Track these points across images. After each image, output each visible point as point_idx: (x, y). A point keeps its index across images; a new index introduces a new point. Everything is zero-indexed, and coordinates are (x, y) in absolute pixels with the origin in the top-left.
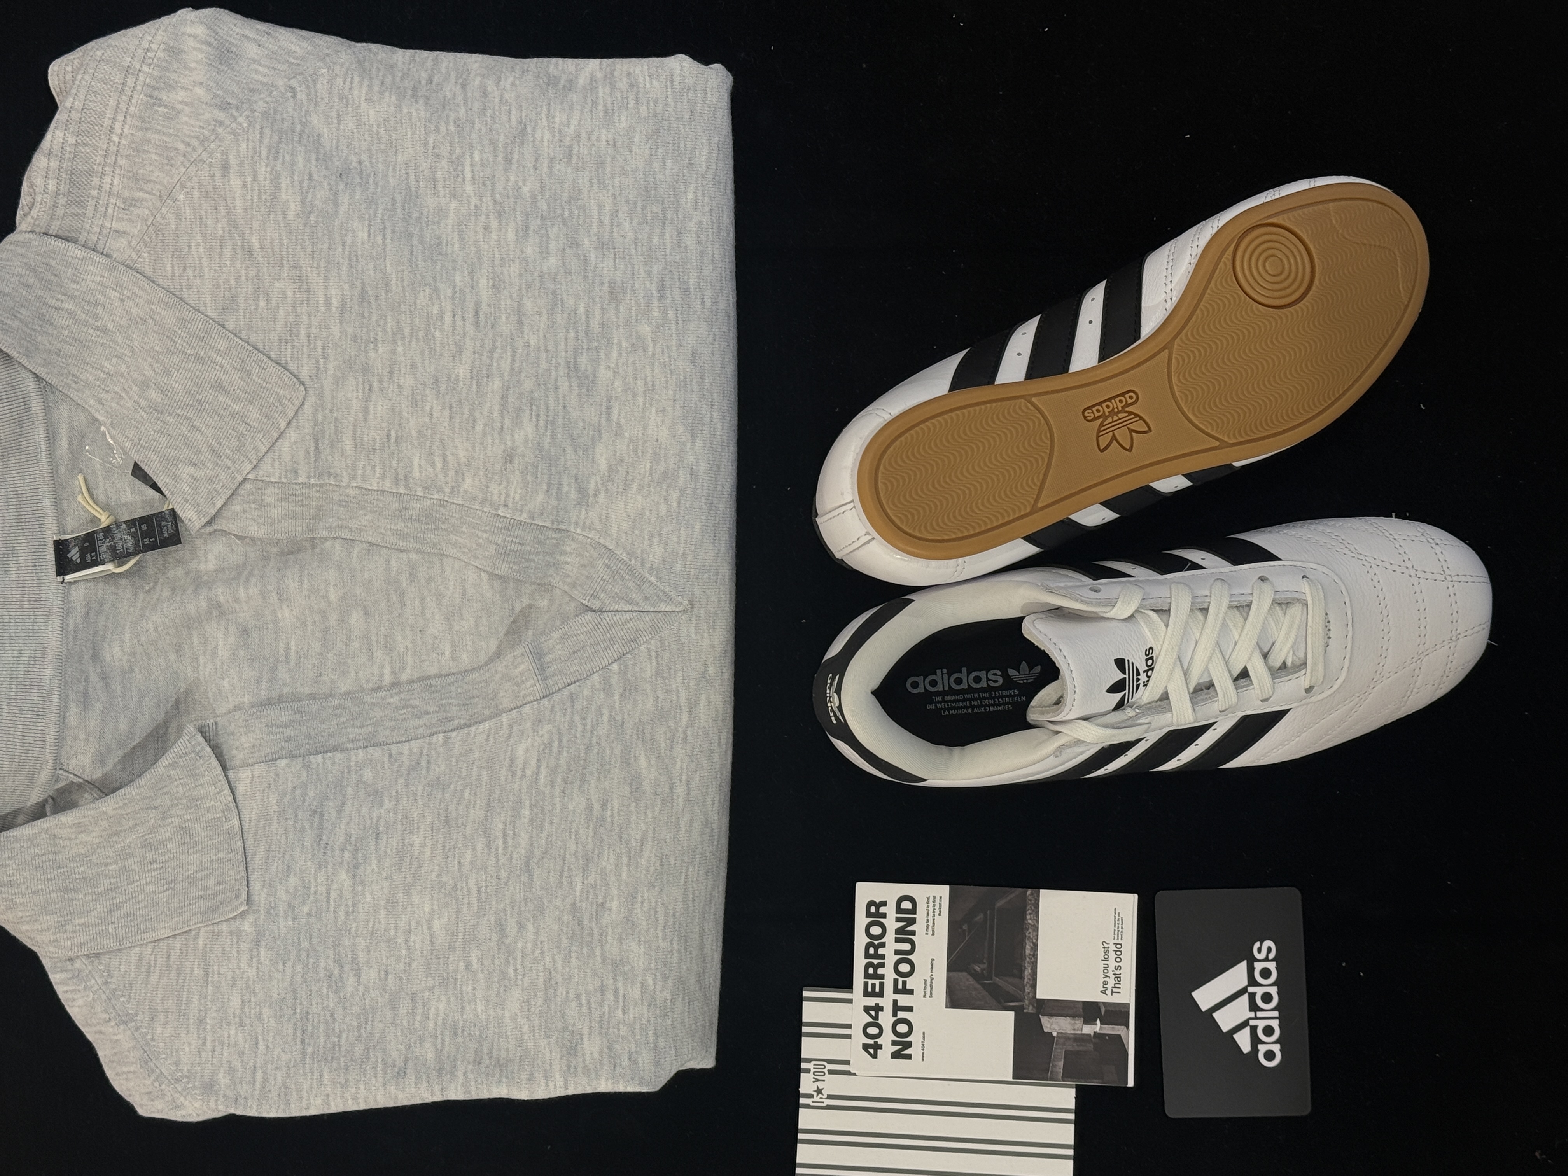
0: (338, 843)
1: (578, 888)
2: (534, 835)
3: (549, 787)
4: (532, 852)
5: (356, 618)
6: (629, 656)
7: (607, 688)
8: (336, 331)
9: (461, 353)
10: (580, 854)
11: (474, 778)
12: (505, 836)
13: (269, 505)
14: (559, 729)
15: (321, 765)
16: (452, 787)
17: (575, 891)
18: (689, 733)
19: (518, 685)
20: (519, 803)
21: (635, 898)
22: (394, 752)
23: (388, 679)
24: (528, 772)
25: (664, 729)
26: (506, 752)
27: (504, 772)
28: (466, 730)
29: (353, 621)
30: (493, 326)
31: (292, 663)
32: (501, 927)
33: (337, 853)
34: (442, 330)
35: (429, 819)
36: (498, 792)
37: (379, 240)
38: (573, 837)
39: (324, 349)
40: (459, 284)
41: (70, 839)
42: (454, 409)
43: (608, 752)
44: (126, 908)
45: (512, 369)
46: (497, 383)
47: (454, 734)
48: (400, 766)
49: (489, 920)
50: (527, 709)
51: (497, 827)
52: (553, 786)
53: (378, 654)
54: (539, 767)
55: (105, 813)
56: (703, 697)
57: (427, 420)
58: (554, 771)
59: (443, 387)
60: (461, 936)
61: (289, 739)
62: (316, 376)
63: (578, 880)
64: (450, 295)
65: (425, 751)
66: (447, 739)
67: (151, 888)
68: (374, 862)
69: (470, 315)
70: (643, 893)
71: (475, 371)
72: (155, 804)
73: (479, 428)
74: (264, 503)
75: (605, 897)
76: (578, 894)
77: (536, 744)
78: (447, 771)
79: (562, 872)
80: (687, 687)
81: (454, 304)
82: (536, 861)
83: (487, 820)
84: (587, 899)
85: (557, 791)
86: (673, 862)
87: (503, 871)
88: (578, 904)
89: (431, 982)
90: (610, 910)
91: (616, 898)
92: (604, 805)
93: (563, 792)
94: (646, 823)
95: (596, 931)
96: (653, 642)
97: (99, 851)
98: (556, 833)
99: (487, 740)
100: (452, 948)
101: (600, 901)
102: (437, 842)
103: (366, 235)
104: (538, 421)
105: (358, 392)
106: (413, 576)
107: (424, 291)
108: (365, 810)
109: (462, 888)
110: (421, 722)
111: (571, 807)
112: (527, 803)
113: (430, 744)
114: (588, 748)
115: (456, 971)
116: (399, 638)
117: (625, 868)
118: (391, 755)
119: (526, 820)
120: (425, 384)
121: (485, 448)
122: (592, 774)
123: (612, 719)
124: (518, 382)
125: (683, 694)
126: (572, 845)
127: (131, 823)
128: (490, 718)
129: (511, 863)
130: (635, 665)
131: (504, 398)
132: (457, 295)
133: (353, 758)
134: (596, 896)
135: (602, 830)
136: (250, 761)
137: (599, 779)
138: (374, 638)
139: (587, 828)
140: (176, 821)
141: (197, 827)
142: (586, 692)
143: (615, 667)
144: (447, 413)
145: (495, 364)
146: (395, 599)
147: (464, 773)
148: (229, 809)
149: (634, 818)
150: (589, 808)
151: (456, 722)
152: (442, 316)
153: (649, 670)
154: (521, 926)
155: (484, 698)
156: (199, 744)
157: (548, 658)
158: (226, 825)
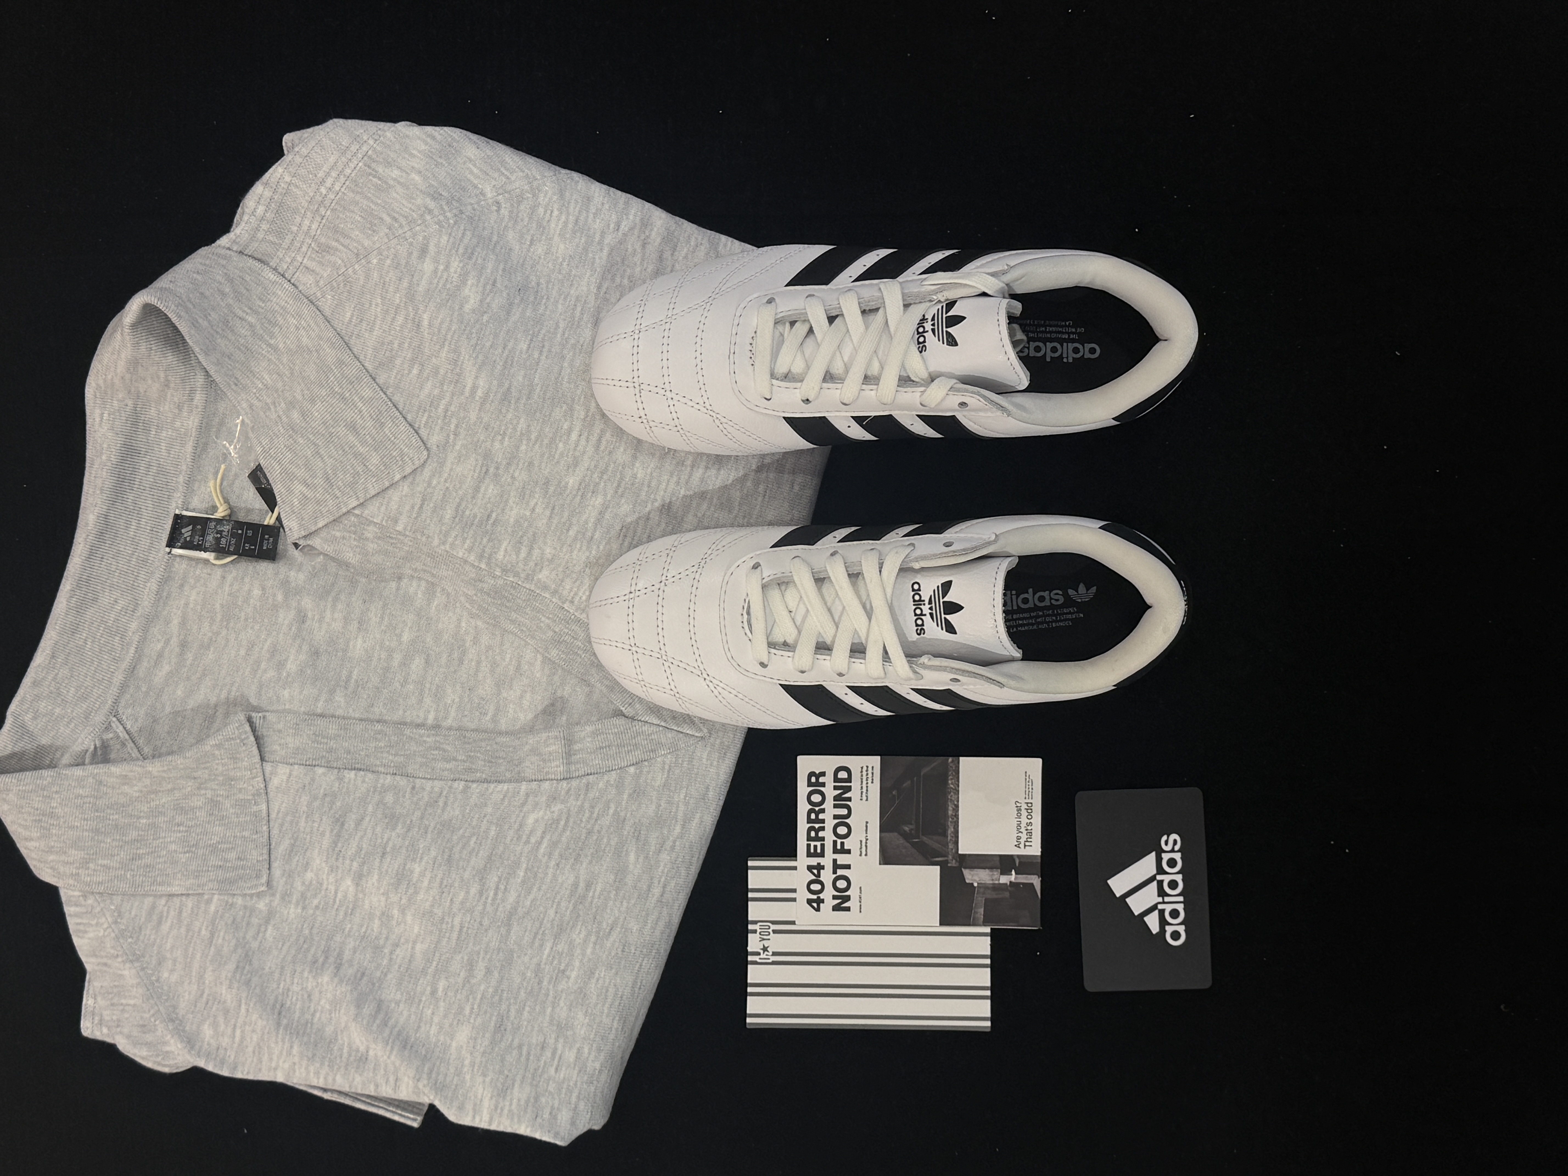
0: (349, 853)
1: (546, 952)
2: (523, 895)
3: (546, 857)
4: (516, 910)
5: (417, 664)
6: (646, 763)
7: (619, 786)
8: (473, 416)
9: (576, 466)
10: (556, 923)
11: (482, 830)
12: (497, 888)
13: (367, 539)
14: (569, 810)
15: (352, 781)
16: (461, 831)
17: (543, 954)
18: (677, 843)
19: (544, 761)
20: (517, 864)
21: (593, 974)
22: (417, 786)
23: (430, 720)
24: (533, 840)
25: (657, 834)
26: (518, 816)
27: (511, 833)
28: (485, 785)
29: (413, 666)
30: (610, 453)
31: (350, 689)
32: (471, 966)
33: (348, 862)
34: (566, 443)
35: (433, 853)
36: (501, 849)
38: (555, 906)
39: (457, 426)
41: (113, 788)
42: (556, 511)
43: (605, 840)
44: (147, 860)
45: (616, 492)
46: (599, 500)
47: (474, 785)
48: (419, 799)
49: (462, 958)
50: (546, 785)
51: (492, 880)
52: (549, 858)
53: (428, 700)
54: (542, 838)
55: (150, 773)
56: (698, 816)
57: (528, 514)
58: (554, 844)
59: (552, 489)
60: (435, 963)
61: (330, 751)
62: (443, 447)
63: (549, 945)
65: (445, 793)
66: (466, 788)
67: (173, 847)
68: (376, 877)
70: (601, 972)
71: (583, 485)
72: (195, 774)
73: (572, 533)
74: (363, 537)
75: (567, 965)
76: (545, 957)
77: (546, 818)
78: (460, 817)
79: (536, 934)
80: (687, 804)
82: (517, 917)
83: (485, 870)
84: (552, 963)
85: (552, 863)
86: (633, 951)
87: (486, 919)
88: (543, 966)
89: (398, 997)
90: (569, 978)
91: (576, 969)
92: (588, 886)
93: (558, 865)
94: (620, 911)
95: (551, 993)
96: (669, 756)
97: (136, 803)
98: (541, 899)
99: (503, 800)
100: (424, 972)
101: (562, 968)
102: (436, 876)
104: (624, 541)
105: (474, 471)
106: (476, 640)
108: (379, 829)
109: (447, 923)
110: (448, 766)
111: (560, 880)
112: (524, 866)
113: (450, 787)
114: (590, 833)
115: (423, 993)
116: (450, 690)
117: (591, 945)
118: (413, 788)
119: (519, 880)
120: (537, 482)
121: (572, 552)
122: (586, 857)
123: (616, 813)
124: (618, 504)
125: (682, 808)
126: (552, 912)
127: (169, 786)
128: (510, 781)
129: (495, 914)
130: (649, 772)
131: (601, 513)
133: (381, 781)
134: (560, 963)
135: (581, 907)
136: (292, 761)
137: (591, 862)
138: (428, 685)
139: (569, 902)
140: (209, 794)
141: (227, 804)
142: (601, 785)
143: (632, 770)
144: (548, 513)
145: (602, 484)
146: (456, 655)
147: (474, 823)
148: (259, 795)
149: (611, 903)
150: (576, 885)
151: (478, 775)
152: (570, 431)
153: (660, 780)
154: (488, 971)
155: (509, 762)
156: (246, 733)
157: (577, 747)
158: (255, 808)
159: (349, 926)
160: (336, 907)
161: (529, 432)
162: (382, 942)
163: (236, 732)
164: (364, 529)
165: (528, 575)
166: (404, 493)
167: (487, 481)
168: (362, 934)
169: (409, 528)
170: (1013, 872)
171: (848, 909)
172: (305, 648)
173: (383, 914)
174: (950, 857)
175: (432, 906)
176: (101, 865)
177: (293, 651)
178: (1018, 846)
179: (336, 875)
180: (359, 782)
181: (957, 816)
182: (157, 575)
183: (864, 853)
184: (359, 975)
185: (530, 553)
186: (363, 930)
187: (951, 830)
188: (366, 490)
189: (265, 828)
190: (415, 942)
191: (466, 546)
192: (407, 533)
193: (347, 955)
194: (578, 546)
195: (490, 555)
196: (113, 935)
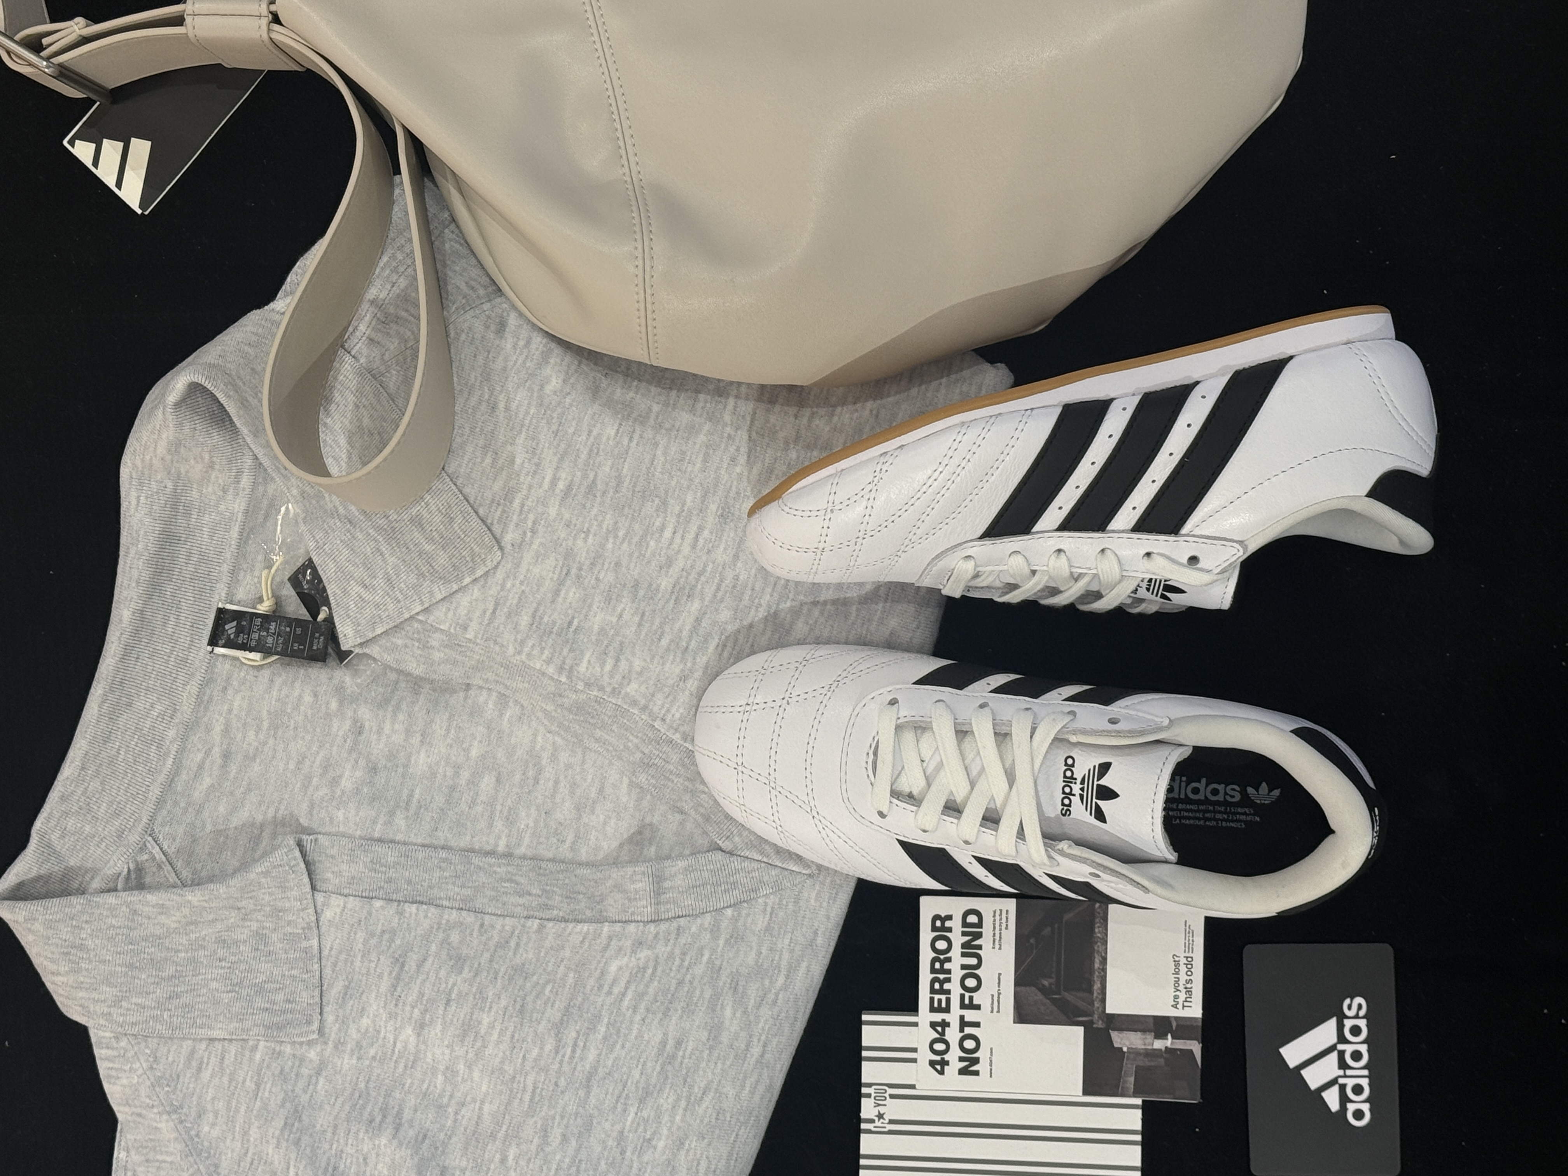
0: (410, 999)
1: (630, 1119)
2: (604, 1053)
3: (631, 1010)
4: (596, 1070)
5: (487, 783)
6: (745, 905)
7: (715, 930)
8: (552, 512)
9: (670, 566)
10: (641, 1086)
11: (558, 976)
12: (575, 1045)
13: (432, 648)
14: (657, 957)
15: (413, 916)
16: (535, 978)
17: (626, 1120)
18: (780, 996)
19: (629, 900)
20: (598, 1017)
21: (683, 1144)
22: (486, 923)
23: (501, 848)
24: (616, 990)
25: (758, 985)
26: (599, 962)
27: (592, 982)
28: (563, 925)
29: (483, 786)
30: (709, 551)
31: (412, 811)
32: (545, 1132)
33: (408, 1008)
34: (658, 541)
35: (503, 1003)
36: (580, 999)
37: (625, 441)
38: (640, 1067)
39: (534, 523)
40: (689, 503)
41: (149, 918)
42: (645, 618)
43: (698, 992)
44: (186, 999)
45: (715, 596)
46: (696, 605)
47: (551, 924)
48: (488, 939)
49: (536, 1123)
50: (632, 927)
51: (570, 1035)
52: (634, 1011)
53: (499, 825)
54: (626, 988)
55: (189, 902)
56: (804, 964)
57: (614, 620)
58: (641, 996)
59: (641, 593)
60: (504, 1128)
61: (389, 881)
62: (519, 546)
63: (632, 1110)
64: (677, 513)
65: (517, 932)
66: (542, 927)
67: (214, 985)
68: (439, 1027)
69: (690, 537)
70: (691, 1141)
71: (677, 588)
72: (240, 905)
73: (664, 642)
74: (429, 645)
75: (654, 1133)
76: (628, 1123)
77: (631, 965)
78: (534, 960)
79: (619, 1097)
80: (792, 951)
81: (678, 522)
82: (597, 1079)
83: (562, 1024)
84: (636, 1131)
85: (638, 1018)
86: (728, 1119)
87: (563, 1079)
88: (626, 1133)
89: (464, 1163)
90: (655, 1148)
91: (664, 1138)
92: (679, 1043)
93: (643, 1020)
94: (713, 1074)
95: (635, 1165)
96: (772, 897)
97: (174, 935)
98: (625, 1058)
99: (582, 942)
100: (493, 1136)
101: (648, 1137)
102: (506, 1028)
103: (613, 433)
104: (723, 650)
105: (554, 573)
106: (554, 758)
107: (653, 501)
108: (442, 973)
109: (519, 1082)
110: (521, 901)
111: (646, 1037)
112: (606, 1020)
113: (523, 926)
114: (680, 983)
115: (491, 1161)
116: (524, 814)
117: (681, 1111)
118: (482, 925)
119: (600, 1037)
120: (625, 585)
121: (663, 664)
122: (676, 1010)
123: (711, 961)
124: (717, 610)
125: (786, 956)
126: (636, 1074)
127: (211, 917)
128: (590, 921)
129: (573, 1074)
130: (748, 915)
131: (698, 620)
132: (684, 514)
133: (446, 917)
134: (645, 1131)
135: (669, 1068)
136: (346, 891)
137: (681, 1017)
138: (499, 807)
139: (656, 1062)
140: (255, 926)
141: (274, 937)
142: (694, 929)
143: (729, 912)
144: (637, 619)
145: (699, 587)
146: (531, 773)
147: (550, 969)
148: (310, 928)
149: (703, 1065)
150: (664, 1043)
151: (555, 912)
152: (662, 529)
153: (761, 922)
154: (565, 1138)
155: (589, 898)
156: (295, 859)
157: (667, 884)
158: (304, 944)
159: (409, 1081)
160: (394, 1058)
161: (616, 528)
162: (445, 1100)
163: (285, 857)
164: (429, 636)
165: (614, 689)
166: (474, 597)
167: (568, 582)
168: (424, 1090)
169: (480, 636)
170: (1169, 1036)
171: (976, 1073)
172: (362, 763)
173: (447, 1068)
174: (1096, 1016)
175: (502, 1062)
176: (135, 1004)
177: (349, 766)
178: (1175, 1006)
179: (395, 1023)
180: (421, 914)
181: (1104, 970)
182: (198, 677)
183: (996, 1009)
184: (420, 1138)
185: (616, 665)
186: (425, 1086)
187: (1097, 986)
188: (431, 593)
189: (316, 966)
190: (482, 1102)
191: (544, 657)
192: (478, 641)
193: (407, 1114)
194: (671, 658)
195: (571, 667)
196: (148, 1083)
